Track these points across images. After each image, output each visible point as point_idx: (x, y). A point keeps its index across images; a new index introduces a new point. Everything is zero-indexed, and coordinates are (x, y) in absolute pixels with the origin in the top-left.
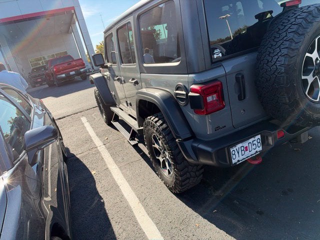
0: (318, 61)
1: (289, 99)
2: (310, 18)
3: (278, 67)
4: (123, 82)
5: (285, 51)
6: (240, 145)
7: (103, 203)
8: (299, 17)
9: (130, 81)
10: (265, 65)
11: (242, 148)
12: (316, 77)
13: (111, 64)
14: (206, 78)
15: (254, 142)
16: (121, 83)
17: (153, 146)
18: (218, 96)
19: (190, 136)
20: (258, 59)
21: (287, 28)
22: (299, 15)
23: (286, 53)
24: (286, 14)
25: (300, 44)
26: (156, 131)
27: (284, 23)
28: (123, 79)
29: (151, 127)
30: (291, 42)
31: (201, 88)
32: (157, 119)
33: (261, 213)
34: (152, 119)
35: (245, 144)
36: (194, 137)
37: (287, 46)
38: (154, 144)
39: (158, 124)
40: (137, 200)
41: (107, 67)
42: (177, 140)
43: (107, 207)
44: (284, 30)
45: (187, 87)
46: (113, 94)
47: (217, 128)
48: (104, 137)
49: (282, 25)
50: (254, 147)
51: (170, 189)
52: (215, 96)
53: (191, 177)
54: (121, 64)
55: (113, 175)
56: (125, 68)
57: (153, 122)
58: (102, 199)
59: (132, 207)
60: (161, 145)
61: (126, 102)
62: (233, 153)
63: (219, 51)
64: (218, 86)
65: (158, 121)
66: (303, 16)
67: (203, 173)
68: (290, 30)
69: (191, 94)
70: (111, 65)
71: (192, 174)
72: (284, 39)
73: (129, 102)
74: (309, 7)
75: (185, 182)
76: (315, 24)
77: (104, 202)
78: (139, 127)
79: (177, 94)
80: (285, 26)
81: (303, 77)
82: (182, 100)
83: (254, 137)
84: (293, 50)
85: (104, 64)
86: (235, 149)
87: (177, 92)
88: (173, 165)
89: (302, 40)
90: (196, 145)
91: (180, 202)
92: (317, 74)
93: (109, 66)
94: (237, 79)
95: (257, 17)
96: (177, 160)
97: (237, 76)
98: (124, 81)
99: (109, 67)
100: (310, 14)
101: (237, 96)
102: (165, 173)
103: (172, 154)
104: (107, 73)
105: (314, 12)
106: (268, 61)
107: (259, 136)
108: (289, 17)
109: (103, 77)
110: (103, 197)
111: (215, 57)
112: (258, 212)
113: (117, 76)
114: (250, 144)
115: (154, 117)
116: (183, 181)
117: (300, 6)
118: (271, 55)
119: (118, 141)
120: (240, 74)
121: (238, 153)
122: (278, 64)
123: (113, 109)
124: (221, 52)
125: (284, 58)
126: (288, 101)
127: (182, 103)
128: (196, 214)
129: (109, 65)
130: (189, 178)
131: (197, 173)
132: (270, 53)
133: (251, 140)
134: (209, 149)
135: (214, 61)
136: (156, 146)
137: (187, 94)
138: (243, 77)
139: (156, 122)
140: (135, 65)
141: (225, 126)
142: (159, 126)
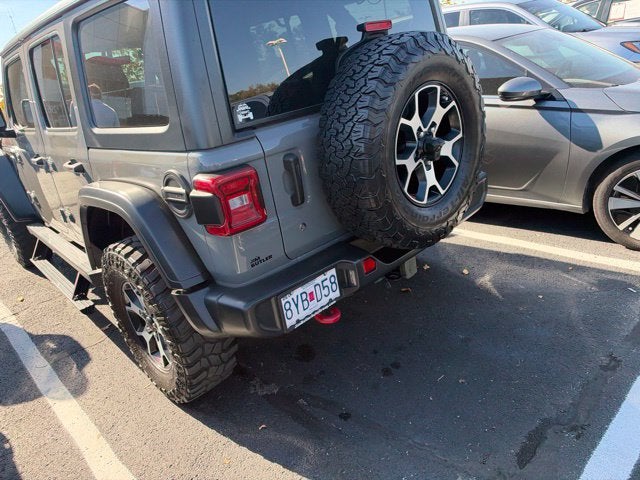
0: (422, 134)
1: (376, 201)
2: (402, 55)
3: (354, 143)
4: (51, 168)
5: (364, 114)
6: (298, 292)
7: (10, 451)
8: (385, 52)
9: (66, 165)
10: (333, 139)
11: (304, 296)
12: (421, 160)
13: (22, 128)
14: (225, 162)
15: (325, 284)
16: (48, 171)
17: (127, 308)
18: (252, 198)
19: (202, 281)
20: (323, 127)
21: (366, 70)
22: (385, 49)
23: (365, 116)
24: (365, 46)
25: (389, 101)
26: (129, 275)
27: (361, 61)
28: (50, 161)
29: (118, 266)
30: (374, 97)
31: (214, 181)
32: (129, 249)
33: (345, 417)
34: (118, 250)
35: (309, 288)
36: (209, 281)
37: (366, 104)
38: (129, 305)
39: (132, 259)
40: (94, 431)
41: (12, 134)
42: (174, 293)
43: (19, 458)
44: (363, 74)
45: (187, 178)
46: (32, 195)
47: (256, 262)
48: (16, 295)
49: (358, 64)
50: (325, 292)
51: (170, 397)
52: (245, 196)
53: (211, 366)
54: (45, 129)
55: (36, 382)
56: (54, 136)
57: (120, 256)
58: (8, 441)
59: (83, 449)
60: (143, 304)
61: (63, 213)
62: (287, 306)
63: (247, 107)
64: (249, 177)
65: (132, 252)
66: (391, 52)
67: (235, 354)
68: (371, 75)
69: (195, 193)
70: (23, 131)
71: (214, 359)
72: (363, 91)
73: (68, 214)
74: (402, 36)
75: (200, 378)
76: (411, 66)
77: (11, 449)
78: (94, 269)
79: (168, 193)
80: (364, 67)
81: (399, 162)
82: (179, 205)
83: (323, 273)
84: (377, 111)
85: (5, 127)
86: (289, 298)
87: (168, 188)
88: (171, 345)
89: (391, 94)
90: (213, 298)
91: (192, 419)
92: (422, 157)
93: (17, 131)
94: (286, 164)
95: (320, 46)
96: (177, 334)
97: (287, 159)
98: (53, 166)
99: (19, 135)
100: (403, 48)
101: (289, 196)
102: (158, 364)
103: (166, 323)
104: (15, 149)
105: (409, 46)
106: (338, 133)
107: (333, 272)
108: (370, 50)
109: (7, 156)
110: (8, 437)
111: (241, 120)
112: (341, 416)
113: (38, 156)
114: (318, 287)
115: (123, 245)
116: (194, 376)
117: (390, 32)
118: (343, 120)
119: (50, 303)
120: (291, 155)
121: (297, 305)
122: (354, 137)
123: (34, 230)
124: (251, 111)
125: (362, 126)
126: (374, 205)
127: (179, 213)
128: (226, 439)
129: (17, 129)
130: (207, 369)
131: (223, 356)
132: (340, 115)
133: (319, 280)
134: (239, 304)
135: (237, 128)
136: (134, 308)
137: (188, 194)
138: (297, 161)
139: (127, 256)
140: (75, 130)
141: (270, 257)
142: (133, 265)
